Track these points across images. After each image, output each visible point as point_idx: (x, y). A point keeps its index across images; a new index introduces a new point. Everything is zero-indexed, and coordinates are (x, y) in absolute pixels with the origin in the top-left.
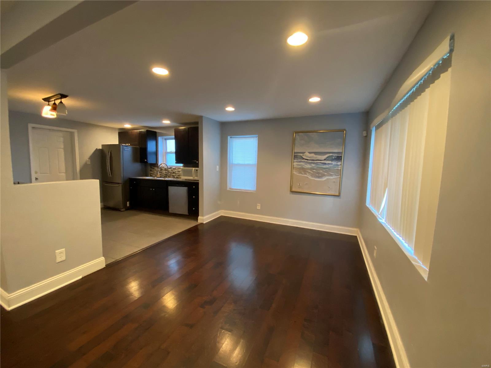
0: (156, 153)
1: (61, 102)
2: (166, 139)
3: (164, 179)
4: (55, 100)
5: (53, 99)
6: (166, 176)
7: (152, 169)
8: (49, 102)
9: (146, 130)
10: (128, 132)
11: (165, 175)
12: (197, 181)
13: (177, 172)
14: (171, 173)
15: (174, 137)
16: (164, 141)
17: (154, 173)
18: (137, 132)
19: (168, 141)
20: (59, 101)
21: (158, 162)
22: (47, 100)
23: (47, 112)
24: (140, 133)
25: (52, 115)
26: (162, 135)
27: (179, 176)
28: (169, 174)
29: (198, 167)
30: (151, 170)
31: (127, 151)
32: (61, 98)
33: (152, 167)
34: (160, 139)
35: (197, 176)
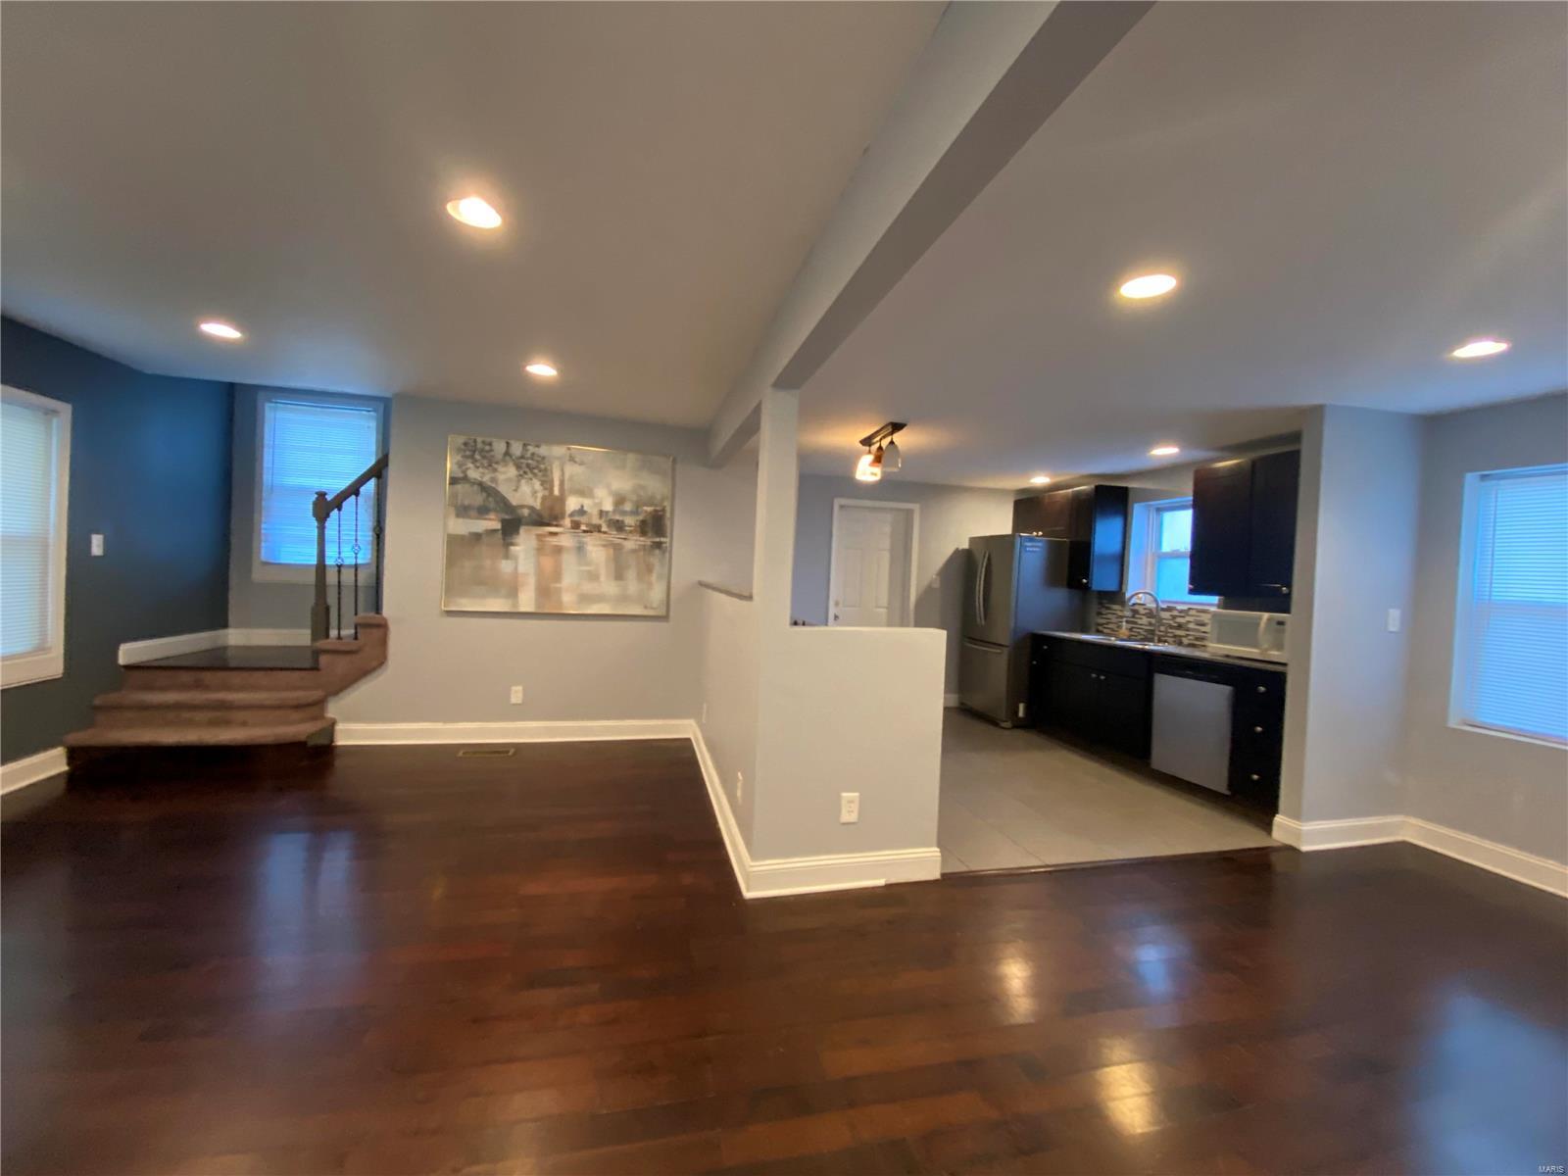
0: (1121, 559)
1: (892, 443)
2: (1159, 510)
3: (1140, 646)
4: (881, 440)
5: (878, 438)
6: (1149, 636)
7: (1104, 611)
8: (870, 446)
9: (1093, 486)
10: (1037, 498)
11: (1146, 630)
12: (1279, 668)
13: (1191, 626)
14: (1171, 627)
15: (1191, 498)
16: (1153, 514)
17: (1108, 623)
18: (1066, 495)
19: (1168, 517)
20: (889, 439)
21: (1124, 587)
22: (867, 442)
23: (867, 471)
24: (1077, 497)
25: (873, 474)
26: (1146, 496)
27: (1197, 639)
28: (1162, 628)
29: (1287, 611)
30: (1099, 614)
31: (1033, 552)
32: (892, 433)
33: (1105, 601)
34: (1138, 510)
35: (1279, 646)
